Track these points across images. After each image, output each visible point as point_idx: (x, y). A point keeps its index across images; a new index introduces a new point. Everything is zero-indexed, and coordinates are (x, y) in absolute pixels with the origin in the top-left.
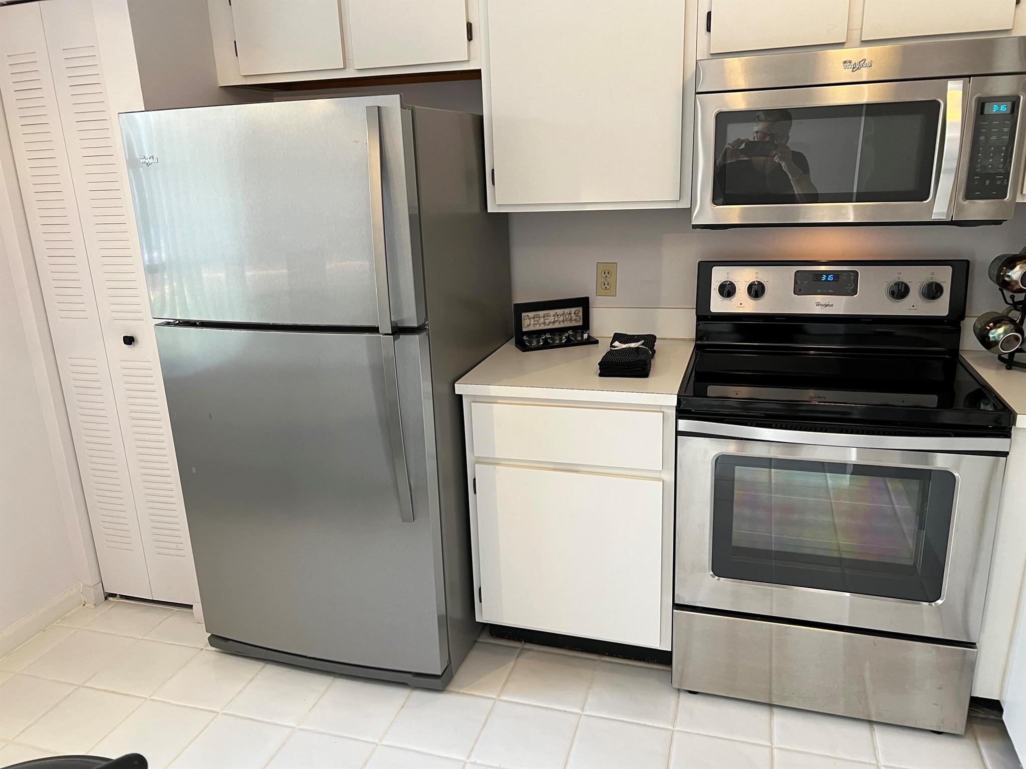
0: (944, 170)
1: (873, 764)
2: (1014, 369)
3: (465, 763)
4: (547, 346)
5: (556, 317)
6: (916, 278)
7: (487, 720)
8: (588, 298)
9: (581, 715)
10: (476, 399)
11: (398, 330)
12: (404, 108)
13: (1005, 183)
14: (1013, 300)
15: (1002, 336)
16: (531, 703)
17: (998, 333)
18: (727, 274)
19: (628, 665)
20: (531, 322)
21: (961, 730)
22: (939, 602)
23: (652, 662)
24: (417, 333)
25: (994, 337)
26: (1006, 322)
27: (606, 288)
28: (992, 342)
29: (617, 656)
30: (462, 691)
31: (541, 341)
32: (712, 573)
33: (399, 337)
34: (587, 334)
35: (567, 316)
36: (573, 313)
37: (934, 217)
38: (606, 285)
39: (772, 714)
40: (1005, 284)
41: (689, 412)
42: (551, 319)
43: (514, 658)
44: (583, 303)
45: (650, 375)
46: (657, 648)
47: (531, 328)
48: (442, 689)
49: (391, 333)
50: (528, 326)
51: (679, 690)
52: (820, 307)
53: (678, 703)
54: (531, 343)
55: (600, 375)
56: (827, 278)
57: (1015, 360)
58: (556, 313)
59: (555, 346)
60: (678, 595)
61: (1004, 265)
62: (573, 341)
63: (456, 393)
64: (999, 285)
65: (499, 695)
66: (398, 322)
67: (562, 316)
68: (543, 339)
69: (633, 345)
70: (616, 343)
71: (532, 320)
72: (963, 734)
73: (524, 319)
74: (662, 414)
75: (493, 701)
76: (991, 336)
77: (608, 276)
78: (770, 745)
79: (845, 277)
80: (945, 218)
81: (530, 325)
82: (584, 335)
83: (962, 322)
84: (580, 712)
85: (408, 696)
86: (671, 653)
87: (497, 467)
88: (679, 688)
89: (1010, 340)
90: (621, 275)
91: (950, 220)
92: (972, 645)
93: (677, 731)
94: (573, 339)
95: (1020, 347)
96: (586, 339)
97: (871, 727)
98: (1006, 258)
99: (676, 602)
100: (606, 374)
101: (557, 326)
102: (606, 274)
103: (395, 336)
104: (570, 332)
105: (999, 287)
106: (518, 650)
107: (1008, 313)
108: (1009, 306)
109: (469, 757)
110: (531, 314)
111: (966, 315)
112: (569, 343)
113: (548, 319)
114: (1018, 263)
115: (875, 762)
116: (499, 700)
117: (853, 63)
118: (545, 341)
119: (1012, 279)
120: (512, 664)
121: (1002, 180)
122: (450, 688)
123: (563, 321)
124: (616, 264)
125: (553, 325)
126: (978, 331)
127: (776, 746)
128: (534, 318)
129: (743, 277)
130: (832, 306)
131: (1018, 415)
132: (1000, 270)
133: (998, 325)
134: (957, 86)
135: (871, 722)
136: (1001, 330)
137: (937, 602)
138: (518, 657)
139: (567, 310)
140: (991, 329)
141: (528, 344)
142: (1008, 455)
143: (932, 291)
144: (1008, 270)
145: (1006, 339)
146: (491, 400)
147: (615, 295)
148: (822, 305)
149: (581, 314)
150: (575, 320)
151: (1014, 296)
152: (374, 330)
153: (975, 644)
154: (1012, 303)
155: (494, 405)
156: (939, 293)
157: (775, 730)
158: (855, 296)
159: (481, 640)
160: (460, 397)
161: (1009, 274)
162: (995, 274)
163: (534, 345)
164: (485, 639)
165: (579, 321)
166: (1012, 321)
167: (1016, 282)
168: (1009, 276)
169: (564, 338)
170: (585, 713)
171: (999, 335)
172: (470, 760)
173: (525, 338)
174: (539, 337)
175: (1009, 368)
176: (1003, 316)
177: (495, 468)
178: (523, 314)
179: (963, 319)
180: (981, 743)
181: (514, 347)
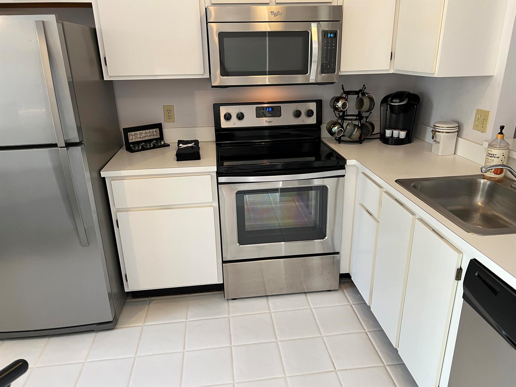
0: (313, 61)
1: (309, 308)
2: (342, 143)
3: (135, 357)
4: (143, 149)
5: (146, 134)
6: (303, 107)
7: (140, 335)
8: (161, 124)
9: (186, 322)
10: (113, 178)
11: (69, 145)
12: (58, 23)
13: (335, 67)
14: (339, 115)
15: (337, 130)
16: (161, 323)
17: (335, 129)
18: (227, 109)
19: (203, 295)
20: (133, 137)
21: (337, 288)
22: (326, 238)
23: (213, 291)
24: (79, 145)
25: (334, 131)
26: (338, 124)
27: (169, 118)
28: (334, 132)
29: (197, 292)
30: (124, 326)
31: (140, 147)
32: (239, 244)
33: (69, 149)
34: (163, 142)
35: (152, 133)
36: (154, 131)
37: (311, 81)
38: (169, 117)
39: (268, 300)
40: (336, 109)
41: (222, 173)
42: (144, 135)
43: (147, 305)
44: (159, 126)
45: (201, 158)
46: (216, 283)
47: (134, 141)
48: (114, 328)
49: (65, 146)
50: (132, 139)
51: (228, 300)
52: (267, 123)
53: (229, 306)
54: (135, 148)
55: (177, 160)
56: (269, 109)
57: (341, 139)
58: (146, 132)
59: (147, 149)
60: (224, 257)
61: (335, 101)
62: (157, 146)
63: (102, 177)
64: (334, 109)
65: (144, 323)
66: (67, 140)
67: (149, 134)
68: (141, 146)
69: (189, 145)
70: (181, 145)
71: (134, 136)
72: (338, 289)
73: (129, 136)
74: (210, 175)
75: (142, 327)
76: (333, 130)
77: (170, 112)
78: (269, 312)
79: (276, 109)
80: (314, 81)
81: (133, 139)
82: (162, 142)
83: (321, 126)
84: (185, 320)
85: (95, 336)
86: (223, 284)
87: (129, 212)
88: (227, 299)
89: (339, 132)
90: (176, 111)
91: (316, 82)
92: (338, 253)
93: (231, 317)
94: (156, 144)
95: (343, 134)
96: (163, 144)
97: (306, 295)
98: (336, 98)
99: (224, 260)
100: (181, 159)
101: (147, 138)
102: (169, 111)
103: (67, 148)
104: (155, 141)
105: (333, 110)
106: (148, 301)
107: (338, 121)
108: (338, 118)
109: (136, 354)
110: (133, 133)
111: (322, 123)
112: (155, 147)
113: (142, 135)
114: (340, 100)
115: (310, 308)
116: (144, 325)
117: (274, 13)
118: (142, 146)
119: (338, 106)
120: (147, 308)
121: (333, 65)
122: (116, 327)
123: (150, 136)
124: (173, 106)
125: (145, 138)
126: (328, 129)
127: (272, 311)
128: (134, 135)
129: (234, 110)
130: (272, 122)
131: (347, 160)
132: (334, 103)
133: (335, 126)
134: (315, 25)
135: (305, 293)
136: (336, 128)
137: (325, 238)
138: (149, 304)
139: (151, 130)
140: (333, 127)
141: (133, 149)
142: (345, 176)
143: (310, 113)
144: (337, 103)
145: (339, 131)
146: (122, 178)
147: (174, 122)
148: (268, 122)
149: (158, 132)
150: (156, 135)
151: (339, 114)
152: (55, 145)
153: (339, 252)
154: (339, 116)
155: (124, 180)
156: (312, 114)
157: (270, 305)
158: (281, 117)
159: (127, 301)
160: (104, 178)
161: (337, 104)
162: (332, 105)
163: (136, 149)
164: (130, 300)
165: (158, 136)
166: (340, 124)
167: (340, 108)
168: (337, 105)
169: (152, 144)
170: (188, 320)
171: (336, 130)
172: (137, 355)
173: (131, 146)
174: (139, 145)
175: (340, 143)
176: (336, 122)
177: (128, 213)
178: (129, 133)
179: (322, 124)
180: (344, 291)
181: (125, 151)
